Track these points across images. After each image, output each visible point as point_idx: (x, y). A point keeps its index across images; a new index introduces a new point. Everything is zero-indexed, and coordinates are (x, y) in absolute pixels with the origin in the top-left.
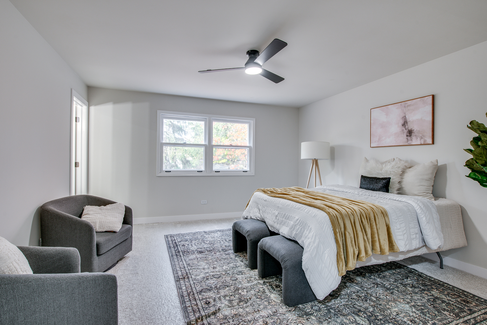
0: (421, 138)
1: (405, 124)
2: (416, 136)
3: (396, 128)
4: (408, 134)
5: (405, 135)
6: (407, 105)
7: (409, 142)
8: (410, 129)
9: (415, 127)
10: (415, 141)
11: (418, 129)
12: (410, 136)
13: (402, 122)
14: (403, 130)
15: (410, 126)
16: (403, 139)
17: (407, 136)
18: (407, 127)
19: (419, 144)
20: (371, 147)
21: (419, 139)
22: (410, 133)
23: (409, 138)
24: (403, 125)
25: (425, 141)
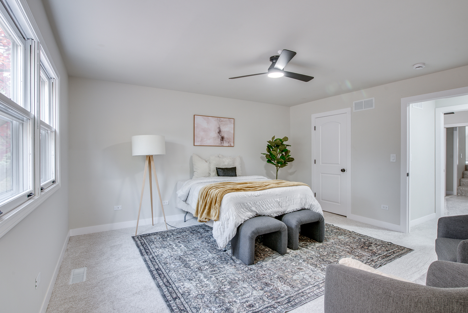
0: (229, 143)
1: (219, 132)
2: (225, 141)
3: (214, 134)
4: (222, 139)
5: (220, 140)
6: (221, 120)
7: (222, 144)
8: (222, 136)
9: (225, 136)
10: (225, 144)
11: (227, 137)
12: (223, 140)
13: (218, 130)
14: (219, 136)
15: (223, 134)
16: (218, 141)
17: (221, 140)
18: (221, 134)
19: (228, 146)
20: (194, 145)
21: (227, 143)
22: (222, 138)
23: (222, 142)
24: (218, 133)
25: (230, 144)
